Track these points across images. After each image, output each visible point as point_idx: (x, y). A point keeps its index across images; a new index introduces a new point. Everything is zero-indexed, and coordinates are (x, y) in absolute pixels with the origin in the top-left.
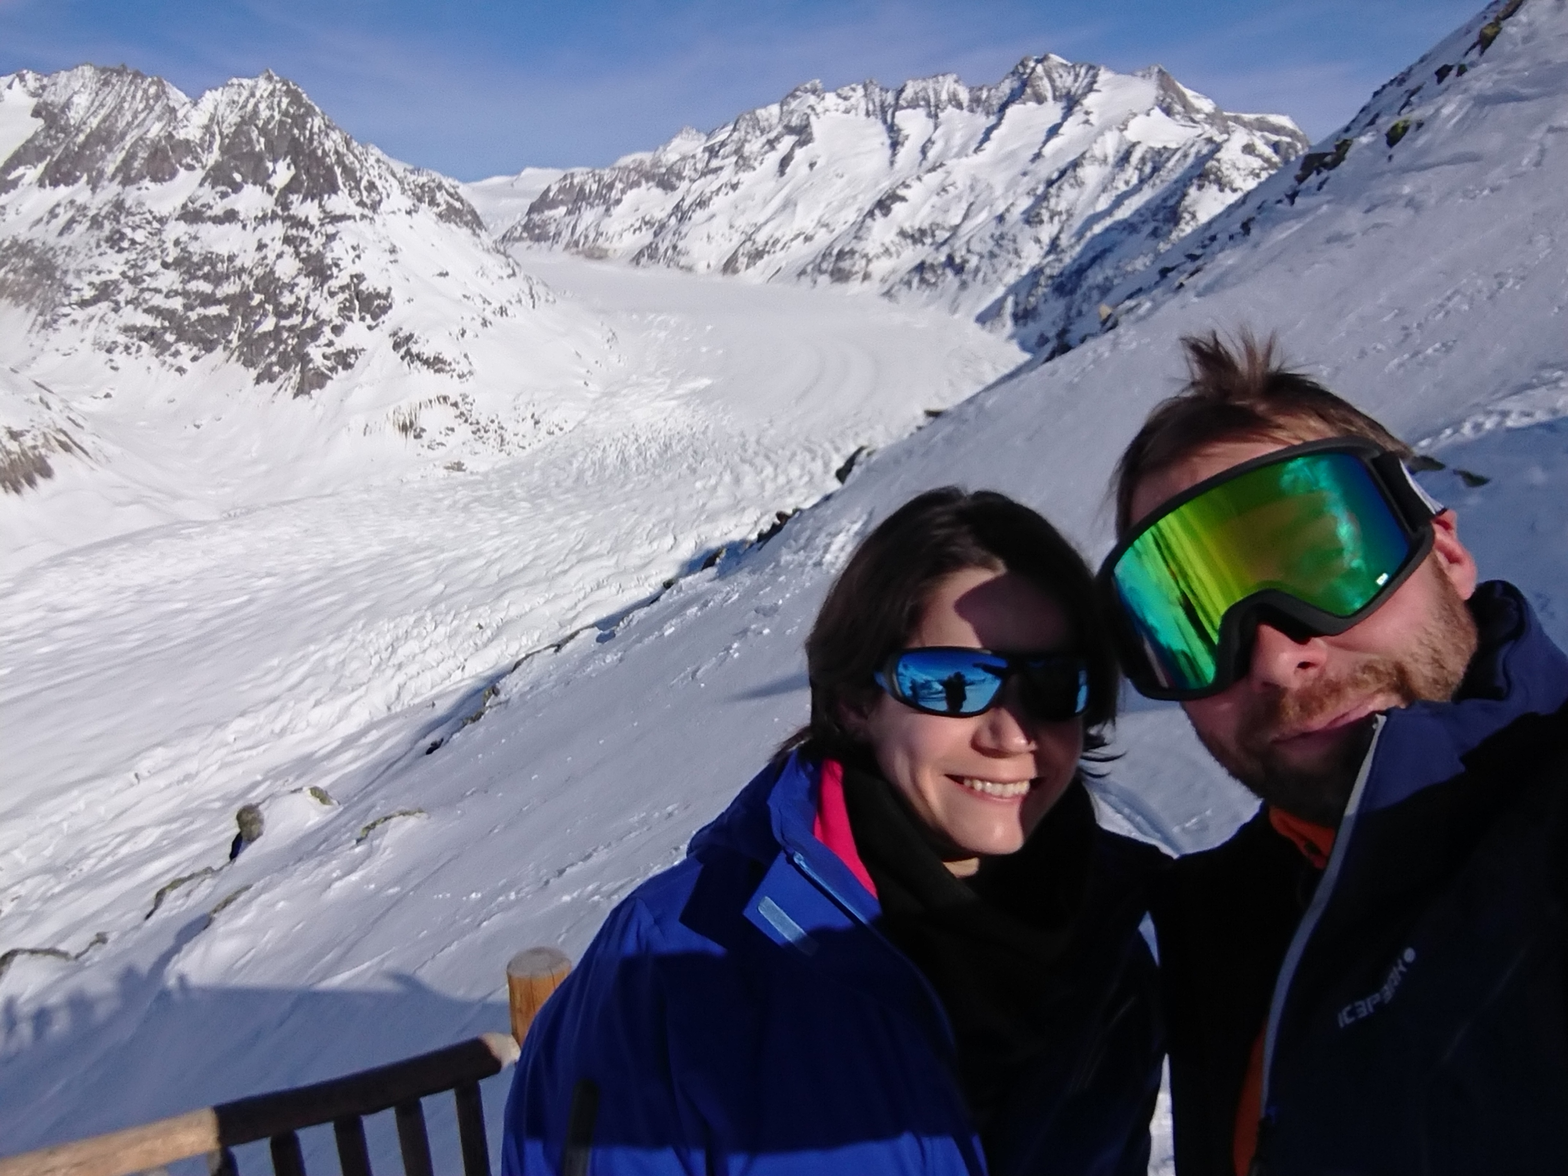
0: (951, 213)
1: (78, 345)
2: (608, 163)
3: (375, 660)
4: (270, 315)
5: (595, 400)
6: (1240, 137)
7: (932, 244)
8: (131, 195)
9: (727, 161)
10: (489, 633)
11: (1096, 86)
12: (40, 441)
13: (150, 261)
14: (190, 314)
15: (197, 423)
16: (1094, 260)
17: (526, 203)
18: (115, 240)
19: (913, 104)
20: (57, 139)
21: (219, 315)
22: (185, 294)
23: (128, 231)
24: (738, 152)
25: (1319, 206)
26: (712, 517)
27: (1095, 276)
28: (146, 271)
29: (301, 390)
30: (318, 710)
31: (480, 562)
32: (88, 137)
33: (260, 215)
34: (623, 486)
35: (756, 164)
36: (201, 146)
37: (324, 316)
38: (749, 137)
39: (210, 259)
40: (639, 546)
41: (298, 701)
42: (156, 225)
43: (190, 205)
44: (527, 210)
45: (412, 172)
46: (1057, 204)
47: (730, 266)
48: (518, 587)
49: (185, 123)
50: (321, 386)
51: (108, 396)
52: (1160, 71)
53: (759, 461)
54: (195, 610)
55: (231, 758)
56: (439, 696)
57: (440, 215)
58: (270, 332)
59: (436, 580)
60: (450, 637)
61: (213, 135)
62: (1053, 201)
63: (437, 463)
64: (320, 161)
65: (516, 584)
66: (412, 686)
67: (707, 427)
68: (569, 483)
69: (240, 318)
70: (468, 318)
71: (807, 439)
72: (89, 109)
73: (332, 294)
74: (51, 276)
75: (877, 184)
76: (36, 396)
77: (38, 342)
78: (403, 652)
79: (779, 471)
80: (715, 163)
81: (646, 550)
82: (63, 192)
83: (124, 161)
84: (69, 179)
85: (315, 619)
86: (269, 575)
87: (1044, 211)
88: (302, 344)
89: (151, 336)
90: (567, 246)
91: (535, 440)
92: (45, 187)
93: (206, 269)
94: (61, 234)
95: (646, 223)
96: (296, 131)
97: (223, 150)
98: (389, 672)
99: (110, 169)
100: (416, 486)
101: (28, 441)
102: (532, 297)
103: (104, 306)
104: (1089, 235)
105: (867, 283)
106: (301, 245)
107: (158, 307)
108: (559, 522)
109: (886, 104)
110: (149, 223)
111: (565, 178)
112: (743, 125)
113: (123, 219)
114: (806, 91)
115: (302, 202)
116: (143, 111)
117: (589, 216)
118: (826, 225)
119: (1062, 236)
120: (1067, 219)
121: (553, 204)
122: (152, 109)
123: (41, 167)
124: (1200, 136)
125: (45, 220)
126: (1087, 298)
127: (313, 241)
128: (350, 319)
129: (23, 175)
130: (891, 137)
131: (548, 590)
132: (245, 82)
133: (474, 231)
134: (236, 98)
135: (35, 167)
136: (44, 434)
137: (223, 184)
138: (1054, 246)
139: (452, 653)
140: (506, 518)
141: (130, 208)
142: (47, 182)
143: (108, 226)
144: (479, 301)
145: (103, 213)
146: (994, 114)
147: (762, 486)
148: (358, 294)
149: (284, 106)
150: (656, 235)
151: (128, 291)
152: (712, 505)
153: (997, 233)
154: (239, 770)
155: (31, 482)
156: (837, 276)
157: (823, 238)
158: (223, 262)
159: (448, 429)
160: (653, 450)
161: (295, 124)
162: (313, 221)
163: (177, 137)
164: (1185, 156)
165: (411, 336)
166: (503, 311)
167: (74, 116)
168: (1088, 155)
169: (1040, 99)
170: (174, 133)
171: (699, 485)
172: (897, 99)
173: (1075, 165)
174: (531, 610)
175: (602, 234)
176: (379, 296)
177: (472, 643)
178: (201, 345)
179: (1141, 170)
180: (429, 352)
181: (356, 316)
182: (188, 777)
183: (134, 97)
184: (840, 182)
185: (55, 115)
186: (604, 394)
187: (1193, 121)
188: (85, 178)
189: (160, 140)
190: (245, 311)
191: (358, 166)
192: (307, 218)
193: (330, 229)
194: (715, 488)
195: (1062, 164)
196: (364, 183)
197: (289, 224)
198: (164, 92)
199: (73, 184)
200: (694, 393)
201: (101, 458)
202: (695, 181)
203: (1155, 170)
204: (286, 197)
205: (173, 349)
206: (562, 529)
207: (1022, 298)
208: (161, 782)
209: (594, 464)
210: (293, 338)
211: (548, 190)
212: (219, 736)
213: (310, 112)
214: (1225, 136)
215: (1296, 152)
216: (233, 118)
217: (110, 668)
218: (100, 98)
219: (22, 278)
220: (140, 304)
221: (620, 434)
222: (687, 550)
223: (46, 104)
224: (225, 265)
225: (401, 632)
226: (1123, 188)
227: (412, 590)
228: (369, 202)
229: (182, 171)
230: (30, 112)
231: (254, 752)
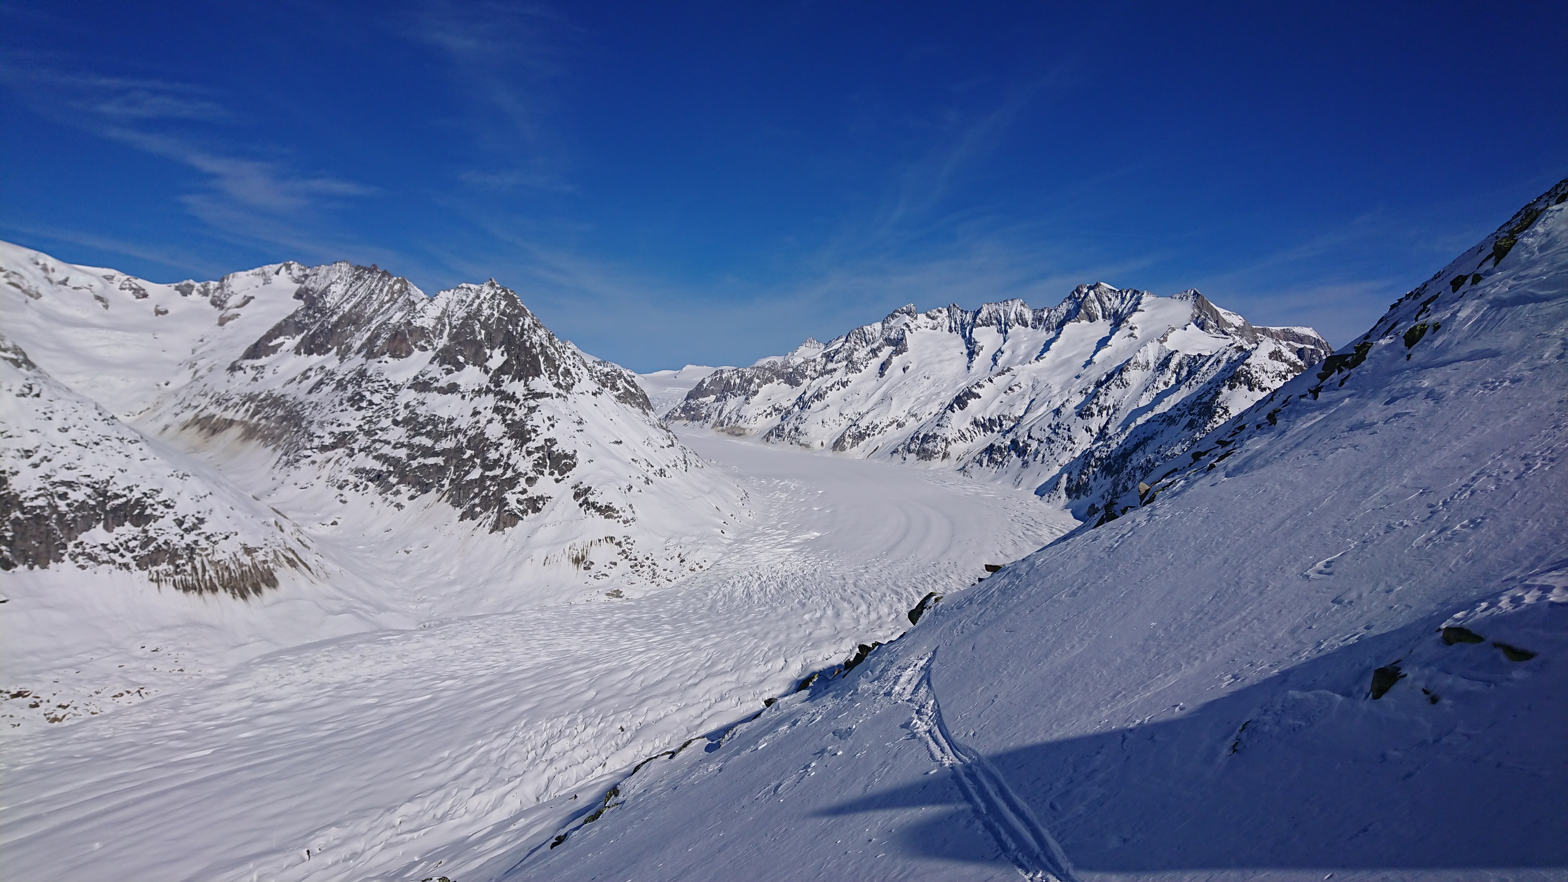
0: (1016, 407)
1: (314, 481)
2: (749, 363)
3: (532, 755)
4: (478, 467)
5: (729, 545)
6: (1268, 346)
7: (998, 432)
8: (372, 367)
9: (839, 365)
10: (628, 734)
11: (1139, 307)
12: (271, 556)
13: (383, 419)
14: (411, 462)
15: (408, 549)
16: (1137, 446)
17: (686, 391)
18: (356, 401)
19: (987, 323)
20: (315, 318)
21: (436, 464)
22: (410, 446)
23: (367, 394)
24: (849, 359)
25: (1342, 399)
26: (816, 645)
27: (1139, 459)
28: (379, 426)
29: (496, 527)
30: (477, 799)
31: (628, 673)
32: (340, 318)
33: (477, 389)
34: (747, 615)
35: (862, 368)
36: (433, 333)
37: (521, 470)
38: (857, 347)
39: (433, 420)
40: (758, 665)
41: (461, 789)
42: (391, 391)
43: (421, 377)
44: (685, 396)
45: (599, 364)
46: (1105, 401)
47: (838, 444)
48: (656, 696)
49: (422, 314)
50: (513, 525)
51: (335, 523)
52: (1195, 293)
53: (856, 599)
54: (385, 706)
55: (394, 840)
56: (581, 789)
57: (618, 397)
58: (476, 480)
59: (589, 689)
60: (596, 737)
61: (444, 325)
62: (1102, 398)
63: (600, 590)
64: (528, 351)
65: (654, 693)
66: (560, 778)
67: (815, 570)
68: (704, 611)
69: (452, 468)
70: (634, 476)
71: (894, 583)
72: (343, 296)
73: (529, 453)
74: (298, 425)
75: (956, 384)
76: (272, 521)
77: (280, 476)
78: (554, 749)
79: (871, 608)
80: (830, 366)
81: (762, 669)
82: (315, 359)
83: (369, 339)
84: (322, 350)
85: (485, 717)
86: (451, 678)
87: (1094, 406)
88: (501, 491)
89: (378, 477)
90: (714, 426)
91: (680, 576)
92: (300, 354)
93: (429, 428)
94: (310, 392)
95: (776, 410)
96: (510, 327)
97: (452, 337)
98: (542, 766)
99: (357, 345)
100: (581, 608)
101: (260, 556)
102: (685, 463)
103: (340, 451)
104: (1133, 425)
105: (945, 461)
106: (507, 414)
107: (386, 454)
108: (694, 643)
109: (965, 322)
110: (386, 389)
111: (716, 372)
112: (853, 338)
113: (364, 385)
114: (903, 312)
115: (511, 381)
116: (388, 302)
117: (732, 403)
118: (915, 416)
119: (1109, 426)
120: (1114, 412)
121: (706, 393)
122: (396, 302)
123: (299, 338)
124: (1231, 345)
125: (298, 380)
126: (1131, 477)
127: (518, 412)
128: (542, 473)
129: (282, 343)
130: (968, 348)
131: (681, 699)
132: (472, 286)
133: (644, 411)
134: (464, 298)
135: (294, 338)
136: (275, 552)
137: (449, 364)
138: (1103, 432)
139: (596, 752)
140: (651, 638)
141: (370, 376)
142: (302, 350)
143: (350, 389)
144: (644, 464)
145: (347, 378)
146: (1053, 330)
147: (857, 620)
148: (550, 454)
149: (502, 307)
150: (782, 419)
151: (363, 440)
152: (817, 634)
153: (1054, 424)
154: (400, 850)
155: (257, 590)
156: (922, 455)
157: (912, 425)
158: (443, 423)
159: (611, 563)
160: (773, 587)
161: (510, 321)
162: (519, 395)
163: (414, 324)
164: (1218, 361)
165: (590, 488)
166: (662, 473)
167: (330, 301)
168: (1132, 362)
169: (1092, 318)
170: (412, 321)
171: (807, 617)
172: (974, 319)
173: (1121, 370)
174: (665, 716)
175: (741, 417)
176: (566, 456)
177: (613, 744)
178: (418, 487)
179: (1178, 374)
180: (602, 502)
181: (547, 471)
182: (354, 855)
183: (381, 290)
184: (926, 382)
185: (315, 299)
186: (736, 541)
187: (1226, 334)
188: (335, 350)
189: (400, 326)
190: (458, 462)
191: (557, 357)
192: (514, 393)
193: (532, 403)
194: (819, 619)
195: (1110, 370)
196: (561, 369)
197: (499, 397)
198: (407, 289)
199: (324, 354)
200: (807, 542)
201: (321, 573)
202: (814, 379)
203: (1190, 374)
204: (499, 377)
205: (394, 489)
206: (696, 649)
207: (1074, 476)
208: (329, 859)
209: (725, 596)
210: (494, 485)
211: (703, 381)
212: (387, 818)
213: (523, 313)
214: (1254, 345)
215: (1320, 357)
216: (462, 314)
217: (301, 754)
218: (353, 289)
219: (273, 425)
220: (371, 452)
221: (747, 573)
222: (795, 671)
223: (307, 290)
224: (445, 426)
225: (556, 731)
226: (1162, 387)
227: (568, 695)
228: (564, 384)
229: (416, 351)
230: (293, 294)
231: (415, 835)
